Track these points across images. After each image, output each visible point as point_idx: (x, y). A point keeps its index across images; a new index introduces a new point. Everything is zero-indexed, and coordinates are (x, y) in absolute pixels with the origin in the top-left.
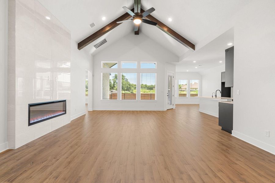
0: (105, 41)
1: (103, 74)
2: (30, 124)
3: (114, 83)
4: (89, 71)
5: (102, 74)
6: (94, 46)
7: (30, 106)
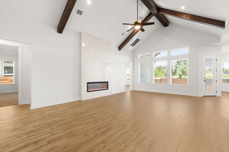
0: (137, 40)
1: (141, 64)
2: (88, 92)
3: (176, 68)
4: (130, 63)
5: (139, 64)
6: (131, 45)
7: (88, 83)
